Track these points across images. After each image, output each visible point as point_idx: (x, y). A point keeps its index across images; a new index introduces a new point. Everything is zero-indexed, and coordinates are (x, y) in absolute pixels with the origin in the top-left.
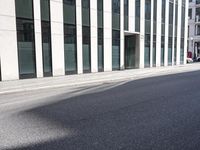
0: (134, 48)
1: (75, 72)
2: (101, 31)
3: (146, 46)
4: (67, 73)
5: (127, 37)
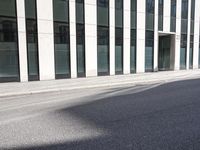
0: (169, 49)
1: (108, 73)
2: (134, 32)
3: (181, 47)
4: (100, 74)
5: (161, 38)
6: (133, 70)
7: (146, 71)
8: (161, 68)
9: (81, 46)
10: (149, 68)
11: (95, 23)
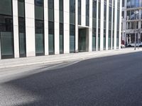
0: (85, 38)
1: (43, 54)
2: (61, 25)
3: (93, 36)
4: (37, 55)
5: (80, 30)
6: (62, 52)
7: (70, 52)
8: (80, 50)
9: (22, 34)
10: (72, 50)
11: (34, 17)
